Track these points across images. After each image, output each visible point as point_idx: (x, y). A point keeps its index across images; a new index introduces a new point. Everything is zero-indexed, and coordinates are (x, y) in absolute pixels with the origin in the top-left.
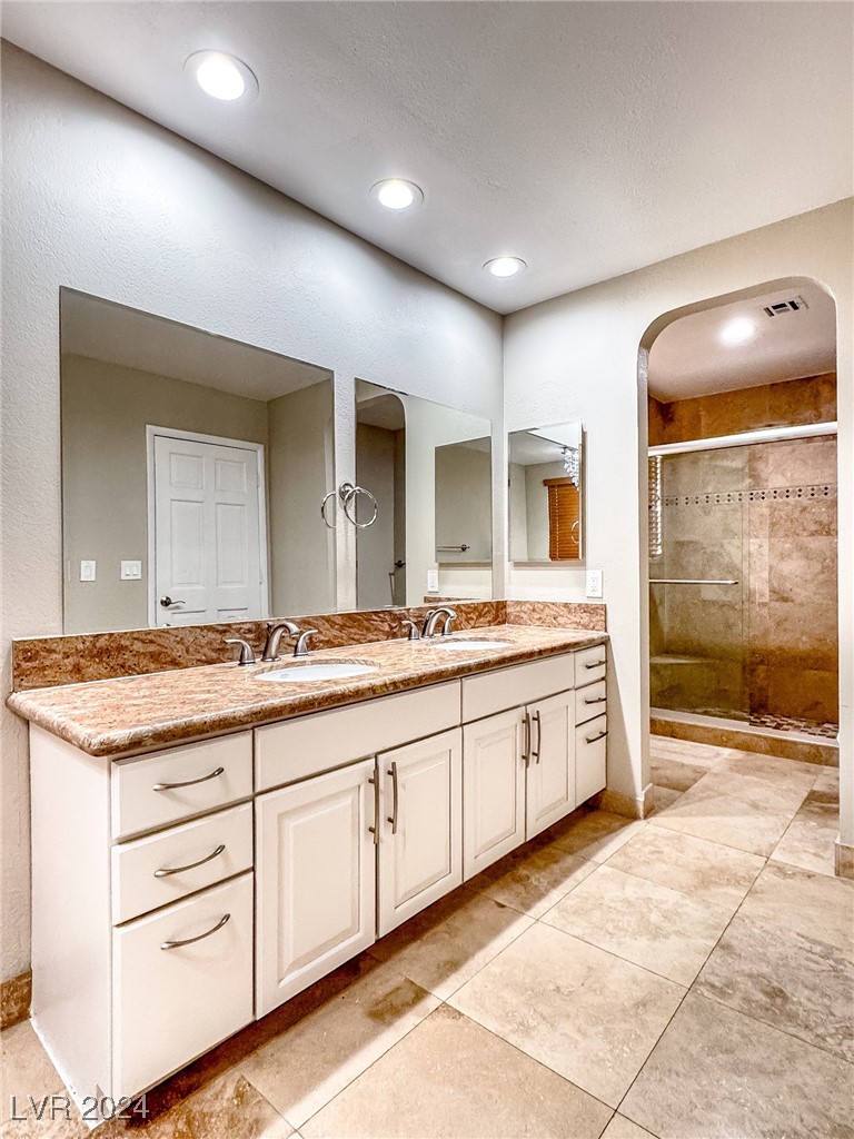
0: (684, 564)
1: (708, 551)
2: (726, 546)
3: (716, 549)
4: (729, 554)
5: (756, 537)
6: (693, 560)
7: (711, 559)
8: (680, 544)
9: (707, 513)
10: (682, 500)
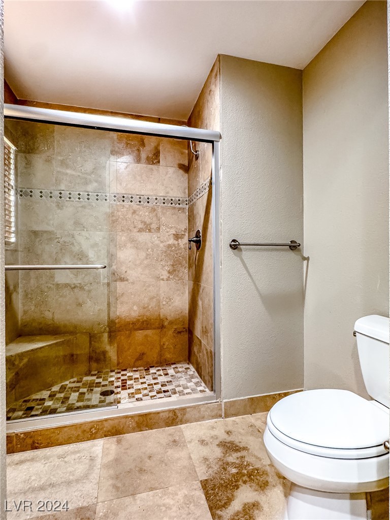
0: (39, 252)
1: (61, 240)
2: (77, 237)
3: (67, 239)
4: (79, 244)
5: (101, 231)
6: (47, 248)
7: (64, 248)
8: (35, 233)
9: (60, 206)
10: (36, 193)
